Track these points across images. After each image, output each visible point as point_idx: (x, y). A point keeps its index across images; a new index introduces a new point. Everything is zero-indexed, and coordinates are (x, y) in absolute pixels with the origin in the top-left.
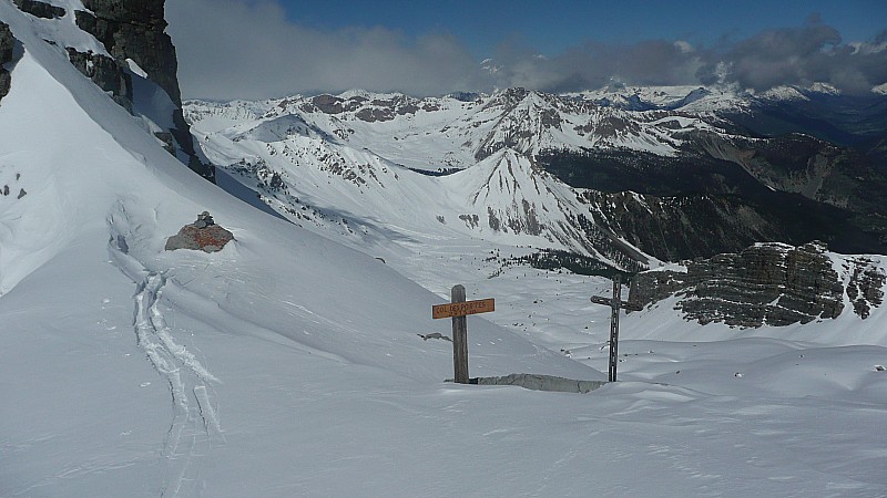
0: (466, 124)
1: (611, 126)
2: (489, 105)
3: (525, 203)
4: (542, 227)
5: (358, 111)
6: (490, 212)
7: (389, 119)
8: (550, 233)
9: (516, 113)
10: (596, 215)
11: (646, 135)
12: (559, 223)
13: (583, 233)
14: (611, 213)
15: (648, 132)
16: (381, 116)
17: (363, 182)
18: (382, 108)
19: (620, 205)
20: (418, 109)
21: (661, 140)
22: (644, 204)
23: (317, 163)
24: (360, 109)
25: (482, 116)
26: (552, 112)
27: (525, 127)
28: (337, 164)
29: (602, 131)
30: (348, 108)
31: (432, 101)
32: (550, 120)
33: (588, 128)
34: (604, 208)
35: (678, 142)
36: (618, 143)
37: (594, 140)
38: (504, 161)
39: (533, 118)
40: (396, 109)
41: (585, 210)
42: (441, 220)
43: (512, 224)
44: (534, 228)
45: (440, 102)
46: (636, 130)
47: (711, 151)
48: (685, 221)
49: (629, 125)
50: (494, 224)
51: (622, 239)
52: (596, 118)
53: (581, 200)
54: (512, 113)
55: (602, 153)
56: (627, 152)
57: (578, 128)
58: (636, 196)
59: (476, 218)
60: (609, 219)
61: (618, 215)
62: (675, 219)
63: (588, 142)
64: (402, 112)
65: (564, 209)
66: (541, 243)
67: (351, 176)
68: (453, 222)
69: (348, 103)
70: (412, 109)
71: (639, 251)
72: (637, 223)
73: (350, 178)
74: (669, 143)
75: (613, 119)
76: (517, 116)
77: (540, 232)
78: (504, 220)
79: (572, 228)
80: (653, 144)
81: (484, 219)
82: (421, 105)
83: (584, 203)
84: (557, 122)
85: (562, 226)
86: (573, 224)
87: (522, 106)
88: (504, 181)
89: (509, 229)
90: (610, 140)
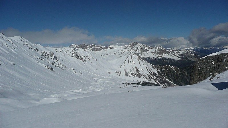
0: (121, 52)
1: (161, 52)
2: (127, 47)
3: (136, 68)
4: (142, 75)
5: (91, 48)
6: (125, 71)
7: (100, 51)
8: (144, 77)
9: (135, 48)
10: (159, 72)
11: (171, 54)
12: (147, 74)
13: (155, 77)
14: (163, 72)
15: (172, 54)
16: (98, 50)
17: (86, 61)
18: (98, 48)
19: (166, 69)
20: (108, 48)
21: (175, 56)
22: (173, 69)
23: (71, 55)
24: (92, 48)
25: (125, 50)
26: (145, 48)
27: (137, 52)
28: (77, 55)
29: (159, 53)
30: (89, 48)
31: (112, 46)
32: (144, 50)
33: (155, 52)
34: (161, 70)
35: (180, 56)
36: (163, 56)
37: (157, 55)
38: (130, 56)
39: (139, 50)
40: (102, 48)
41: (155, 70)
42: (109, 73)
43: (132, 75)
44: (139, 76)
45: (114, 46)
46: (168, 53)
47: (189, 59)
48: (186, 74)
49: (166, 52)
50: (126, 74)
51: (167, 80)
52: (157, 50)
53: (154, 68)
54: (133, 48)
55: (159, 59)
56: (166, 59)
57: (152, 52)
58: (171, 67)
59: (121, 72)
60: (163, 73)
61: (165, 72)
62: (183, 74)
63: (155, 56)
64: (104, 49)
65: (149, 70)
66: (141, 80)
67: (82, 59)
68: (113, 73)
69: (89, 46)
70: (106, 48)
71: (173, 83)
72: (172, 75)
73: (81, 60)
74: (178, 56)
75: (162, 50)
76: (135, 49)
77: (141, 77)
78: (130, 73)
79: (151, 76)
80: (173, 57)
81: (123, 73)
82: (109, 47)
83: (155, 69)
84: (146, 51)
85: (148, 75)
86: (151, 75)
87: (136, 46)
88: (130, 62)
89: (131, 76)
90: (161, 55)
